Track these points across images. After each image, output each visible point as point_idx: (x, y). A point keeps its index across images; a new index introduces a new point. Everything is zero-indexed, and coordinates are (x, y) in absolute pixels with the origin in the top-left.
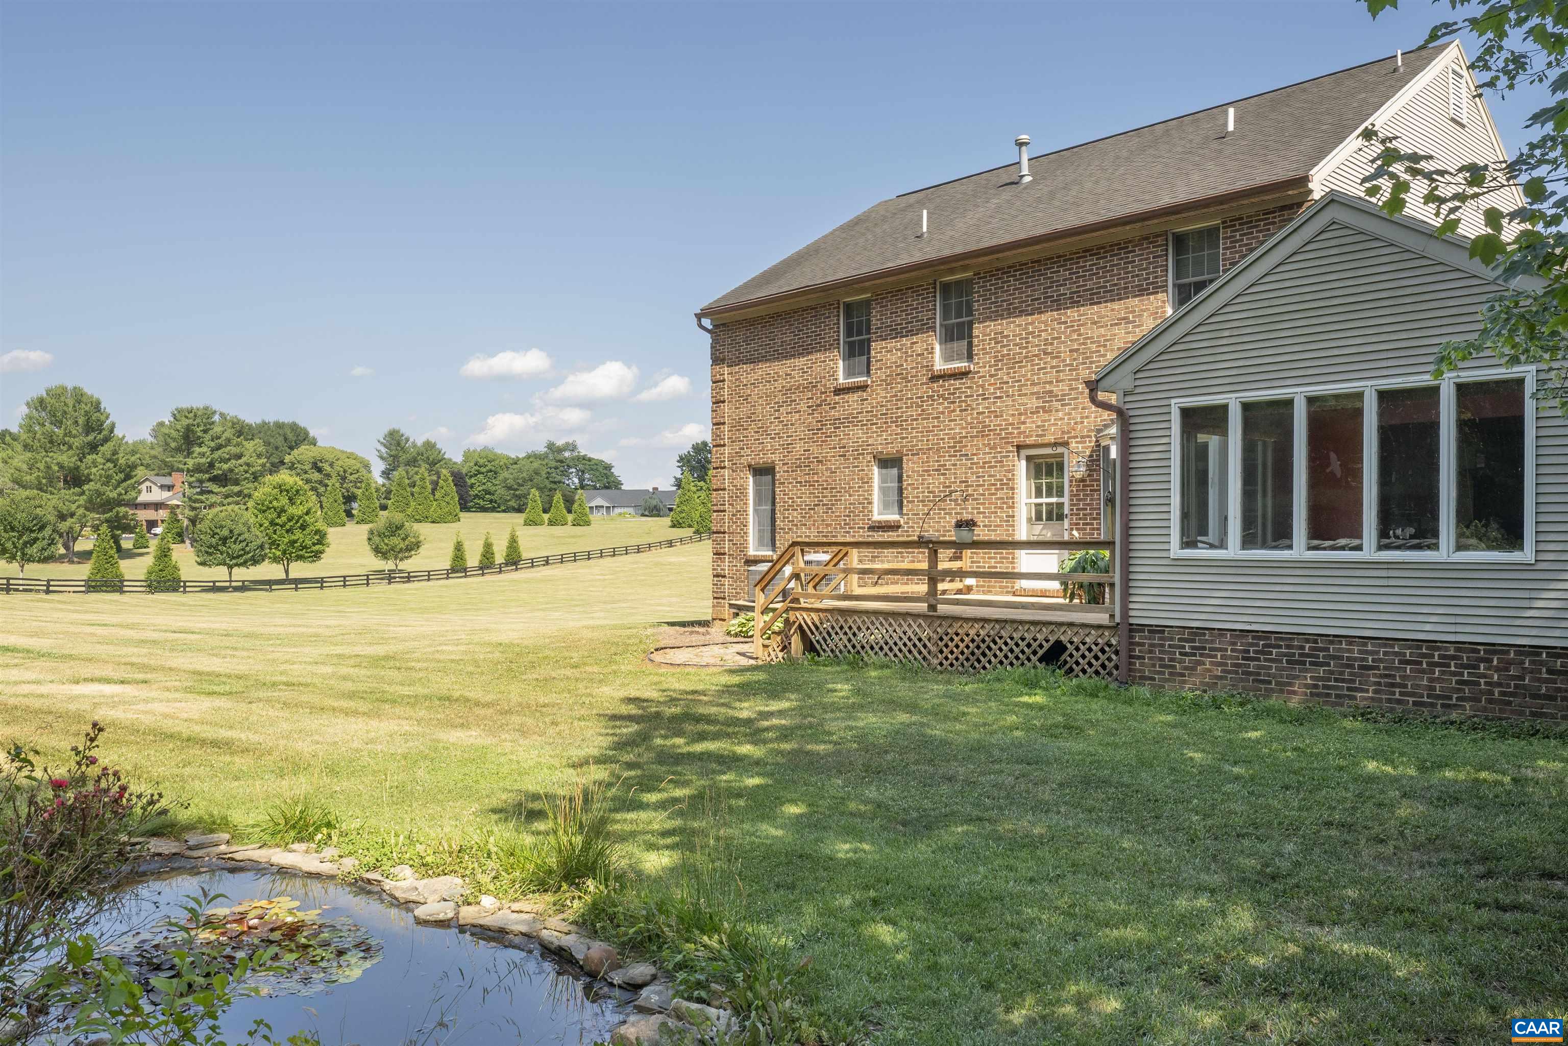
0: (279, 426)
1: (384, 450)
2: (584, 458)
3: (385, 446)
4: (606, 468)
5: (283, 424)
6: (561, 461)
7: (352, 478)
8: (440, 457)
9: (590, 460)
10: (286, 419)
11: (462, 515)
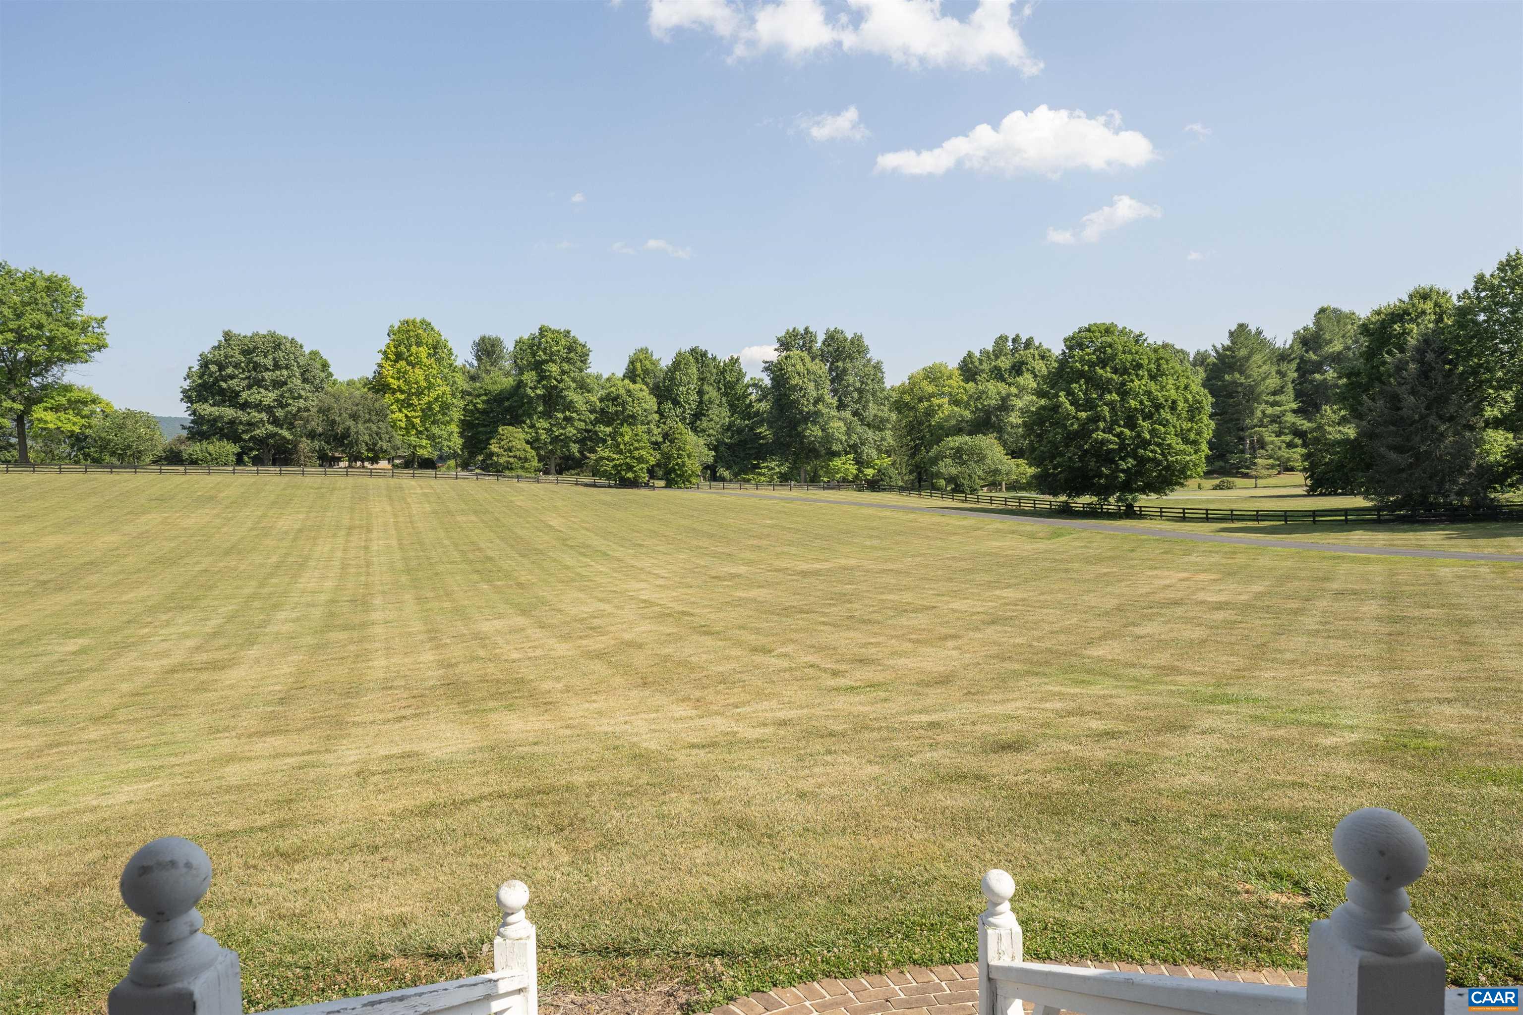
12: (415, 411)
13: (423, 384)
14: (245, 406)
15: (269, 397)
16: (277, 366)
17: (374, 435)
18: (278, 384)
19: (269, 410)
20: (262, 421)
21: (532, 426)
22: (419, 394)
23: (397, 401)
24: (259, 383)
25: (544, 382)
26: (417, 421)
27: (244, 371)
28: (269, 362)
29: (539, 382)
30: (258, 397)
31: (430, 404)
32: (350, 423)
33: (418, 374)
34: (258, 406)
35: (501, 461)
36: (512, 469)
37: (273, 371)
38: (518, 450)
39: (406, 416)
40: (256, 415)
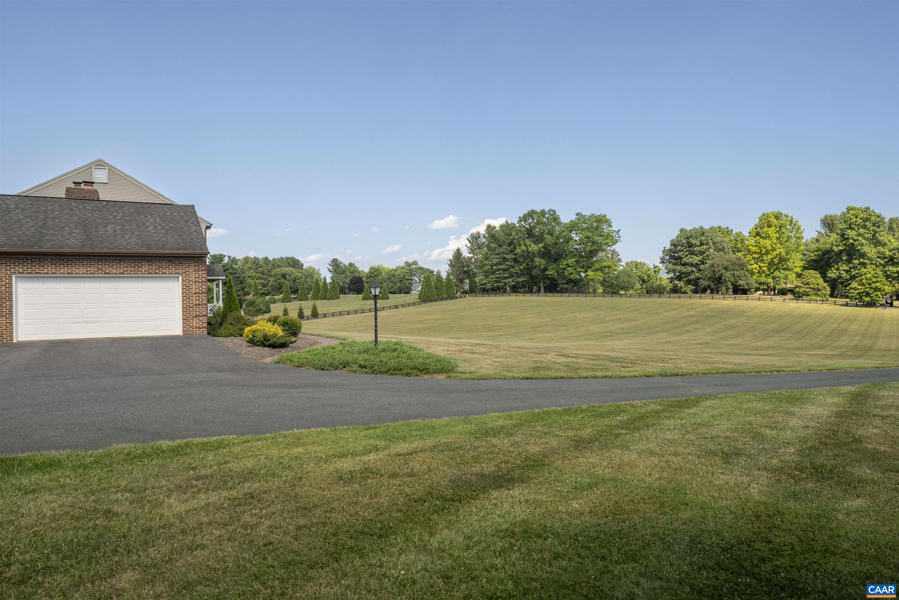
0: (287, 258)
1: (330, 268)
2: (421, 268)
3: (331, 266)
4: (430, 273)
5: (289, 258)
6: (410, 270)
7: (298, 281)
8: (356, 270)
9: (423, 269)
10: (290, 255)
11: (341, 296)
12: (764, 263)
13: (769, 248)
14: (684, 265)
15: (696, 259)
16: (702, 244)
17: (736, 277)
18: (701, 253)
19: (696, 265)
20: (693, 271)
21: (838, 269)
22: (767, 253)
23: (754, 258)
24: (692, 253)
25: (845, 242)
26: (765, 269)
27: (686, 247)
28: (697, 242)
29: (842, 242)
30: (691, 260)
31: (772, 259)
32: (723, 271)
33: (767, 243)
34: (692, 265)
35: (801, 290)
36: (808, 295)
37: (700, 246)
38: (813, 284)
39: (760, 266)
40: (690, 269)
